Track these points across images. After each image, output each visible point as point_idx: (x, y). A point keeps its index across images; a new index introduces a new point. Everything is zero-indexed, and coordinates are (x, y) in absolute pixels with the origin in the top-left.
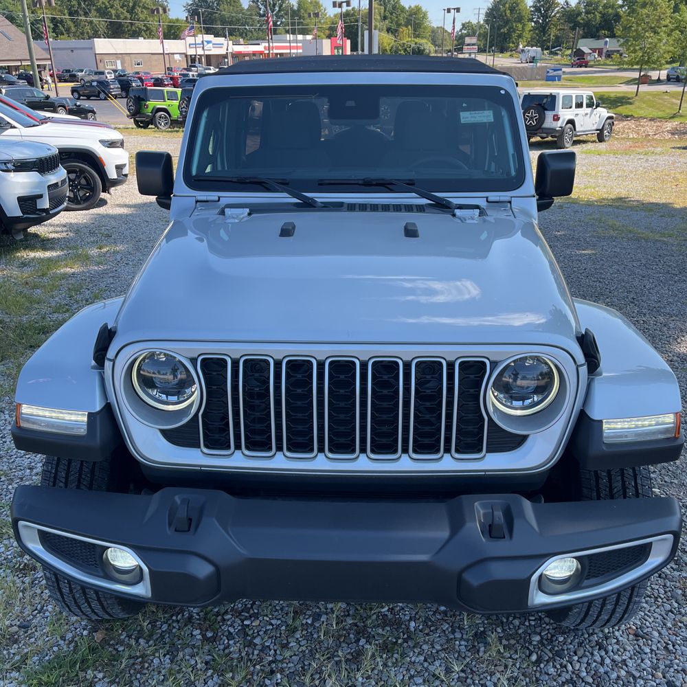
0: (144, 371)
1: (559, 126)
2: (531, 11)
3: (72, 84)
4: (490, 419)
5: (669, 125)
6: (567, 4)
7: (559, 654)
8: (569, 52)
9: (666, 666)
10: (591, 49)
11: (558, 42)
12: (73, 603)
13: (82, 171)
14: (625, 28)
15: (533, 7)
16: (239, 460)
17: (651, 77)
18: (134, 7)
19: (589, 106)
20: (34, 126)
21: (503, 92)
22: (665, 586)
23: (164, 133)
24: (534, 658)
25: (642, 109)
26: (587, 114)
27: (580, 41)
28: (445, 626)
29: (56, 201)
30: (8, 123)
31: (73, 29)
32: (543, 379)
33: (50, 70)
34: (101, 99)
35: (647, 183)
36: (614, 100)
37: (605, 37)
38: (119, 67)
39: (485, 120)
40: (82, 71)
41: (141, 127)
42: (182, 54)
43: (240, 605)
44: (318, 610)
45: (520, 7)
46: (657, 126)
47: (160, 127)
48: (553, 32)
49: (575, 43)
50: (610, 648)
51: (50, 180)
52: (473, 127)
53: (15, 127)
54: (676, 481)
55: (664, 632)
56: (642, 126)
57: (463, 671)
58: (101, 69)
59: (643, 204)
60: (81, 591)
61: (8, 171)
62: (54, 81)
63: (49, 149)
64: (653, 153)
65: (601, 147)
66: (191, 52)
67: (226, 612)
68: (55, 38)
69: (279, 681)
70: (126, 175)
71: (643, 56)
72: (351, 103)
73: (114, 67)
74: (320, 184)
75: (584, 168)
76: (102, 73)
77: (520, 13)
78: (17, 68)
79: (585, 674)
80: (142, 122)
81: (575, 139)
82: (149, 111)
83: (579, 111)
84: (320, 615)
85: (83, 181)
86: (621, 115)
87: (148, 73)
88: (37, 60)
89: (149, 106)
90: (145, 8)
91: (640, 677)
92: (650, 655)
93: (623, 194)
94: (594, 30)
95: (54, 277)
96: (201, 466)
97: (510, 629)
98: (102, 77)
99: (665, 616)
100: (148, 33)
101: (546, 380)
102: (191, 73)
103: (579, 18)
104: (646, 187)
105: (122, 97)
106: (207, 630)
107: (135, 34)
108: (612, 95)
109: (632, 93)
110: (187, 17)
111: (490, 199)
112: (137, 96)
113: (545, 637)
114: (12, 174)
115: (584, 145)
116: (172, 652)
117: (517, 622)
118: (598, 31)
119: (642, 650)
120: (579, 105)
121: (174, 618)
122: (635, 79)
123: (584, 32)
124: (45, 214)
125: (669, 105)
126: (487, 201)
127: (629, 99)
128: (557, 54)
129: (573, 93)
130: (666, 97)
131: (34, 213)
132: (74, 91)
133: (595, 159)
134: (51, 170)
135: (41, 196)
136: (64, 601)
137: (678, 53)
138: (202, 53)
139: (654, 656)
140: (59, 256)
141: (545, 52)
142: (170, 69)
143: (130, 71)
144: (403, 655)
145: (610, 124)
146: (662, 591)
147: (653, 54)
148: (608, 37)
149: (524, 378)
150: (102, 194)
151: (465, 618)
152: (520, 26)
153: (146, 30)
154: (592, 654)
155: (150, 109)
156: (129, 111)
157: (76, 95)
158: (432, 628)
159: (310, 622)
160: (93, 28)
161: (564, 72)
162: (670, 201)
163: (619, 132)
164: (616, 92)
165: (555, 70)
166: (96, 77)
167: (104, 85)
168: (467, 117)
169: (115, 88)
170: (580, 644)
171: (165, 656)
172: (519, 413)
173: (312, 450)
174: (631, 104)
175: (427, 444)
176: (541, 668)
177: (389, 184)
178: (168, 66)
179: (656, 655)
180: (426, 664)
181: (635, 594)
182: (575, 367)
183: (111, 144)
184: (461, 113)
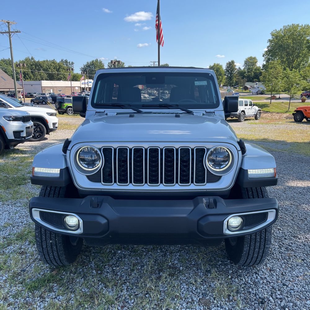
0: (81, 156)
1: (238, 113)
2: (225, 71)
3: (31, 99)
4: (207, 170)
5: (285, 115)
6: (240, 69)
7: (240, 276)
8: (242, 87)
9: (282, 279)
10: (251, 86)
11: (237, 84)
12: (47, 253)
13: (38, 125)
14: (264, 77)
15: (226, 70)
16: (115, 187)
17: (276, 97)
18: (59, 69)
19: (250, 105)
20: (19, 107)
21: (210, 75)
22: (282, 256)
23: (71, 116)
24: (230, 277)
25: (273, 109)
26: (249, 108)
27: (246, 83)
28: (194, 269)
29: (28, 134)
30: (9, 105)
31: (33, 77)
32: (226, 158)
33: (22, 93)
34: (43, 104)
35: (276, 134)
36: (262, 106)
37: (256, 82)
38: (52, 92)
39: (204, 84)
40: (35, 93)
41: (61, 114)
42: (79, 87)
43: (111, 263)
44: (143, 264)
45: (221, 70)
46: (280, 116)
47: (69, 114)
48: (235, 80)
49: (244, 84)
50: (260, 273)
51: (27, 125)
52: (200, 87)
53: (11, 107)
54: (286, 225)
55: (281, 269)
56: (274, 115)
57: (201, 281)
58: (44, 92)
59: (274, 141)
60: (50, 247)
61: (10, 120)
62: (23, 97)
63: (27, 113)
64: (278, 124)
65: (256, 121)
66: (83, 86)
67: (106, 265)
68: (24, 80)
69: (128, 285)
70: (57, 127)
71: (272, 88)
72: (154, 78)
73: (49, 92)
74: (143, 106)
75: (250, 129)
76: (44, 94)
77: (220, 72)
78: (7, 92)
79: (250, 282)
80: (61, 112)
81: (245, 118)
82: (64, 108)
83: (246, 107)
84: (144, 266)
85: (38, 129)
86: (264, 111)
87: (64, 94)
88: (17, 88)
89: (65, 105)
90: (64, 69)
91: (272, 282)
92: (276, 276)
93: (266, 137)
94: (251, 79)
95: (27, 163)
96: (101, 189)
97: (220, 269)
98: (44, 96)
99: (282, 265)
100: (64, 79)
101: (227, 159)
102: (82, 94)
103: (245, 74)
104: (275, 135)
105: (53, 104)
106: (98, 271)
107: (59, 79)
108: (260, 104)
109: (268, 103)
110: (82, 73)
111: (206, 111)
112: (60, 101)
113: (234, 271)
114: (11, 122)
115: (249, 121)
116: (85, 277)
117: (223, 267)
118: (253, 79)
119: (273, 274)
120: (246, 105)
121: (85, 267)
122: (269, 98)
123: (247, 80)
124: (23, 139)
125: (284, 107)
126: (206, 112)
127: (267, 105)
128: (237, 88)
129: (244, 100)
130: (283, 104)
131: (19, 138)
132: (32, 101)
133: (254, 126)
134: (27, 121)
135: (22, 131)
136: (43, 252)
137: (286, 87)
138: (87, 86)
139: (277, 276)
140: (28, 156)
141: (232, 87)
142: (73, 93)
143: (56, 94)
144: (177, 277)
145: (259, 113)
146: (280, 257)
147: (276, 87)
148: (257, 82)
149: (219, 157)
150: (46, 135)
151: (202, 266)
152: (221, 77)
153: (64, 78)
154: (253, 276)
155: (65, 107)
156: (56, 108)
157: (33, 102)
158: (189, 269)
159: (140, 268)
160: (41, 77)
161: (240, 95)
162: (285, 140)
163: (264, 117)
164: (262, 102)
165: (236, 94)
166: (42, 96)
167: (45, 98)
168: (197, 83)
169: (50, 100)
170: (248, 273)
171: (81, 279)
172: (218, 170)
173: (142, 183)
174: (268, 107)
175: (185, 180)
176: (232, 280)
177: (167, 106)
178: (72, 91)
179: (278, 276)
180: (187, 280)
181: (266, 243)
182: (237, 151)
183: (51, 115)
184: (195, 82)
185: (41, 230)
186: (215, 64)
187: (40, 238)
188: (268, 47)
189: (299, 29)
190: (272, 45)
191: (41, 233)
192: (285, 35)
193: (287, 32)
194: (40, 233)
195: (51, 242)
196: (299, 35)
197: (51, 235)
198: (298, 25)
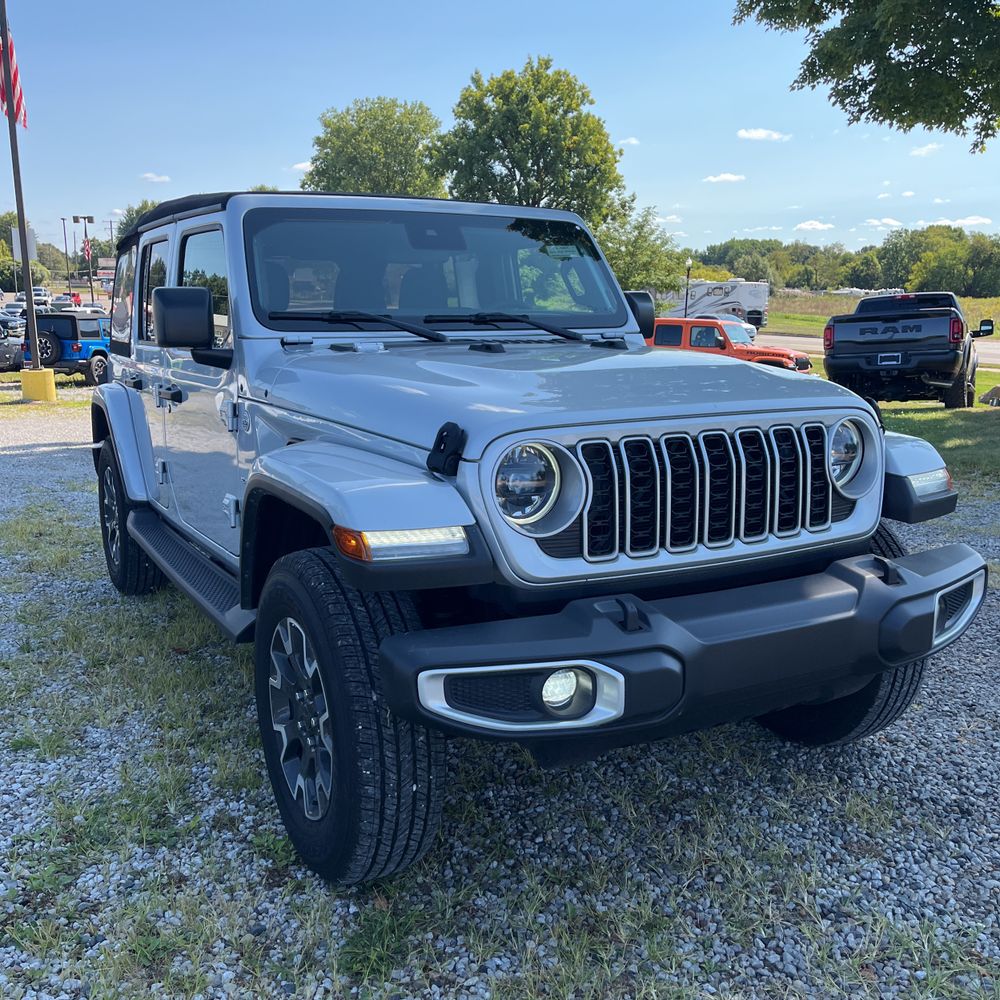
4: (833, 485)
96: (588, 578)
175: (787, 520)
182: (877, 430)
185: (382, 753)
186: (146, 203)
187: (378, 785)
188: (315, 160)
189: (398, 114)
190: (327, 154)
191: (383, 763)
192: (361, 128)
193: (366, 120)
194: (378, 765)
195: (414, 789)
196: (401, 132)
197: (415, 765)
198: (394, 103)
